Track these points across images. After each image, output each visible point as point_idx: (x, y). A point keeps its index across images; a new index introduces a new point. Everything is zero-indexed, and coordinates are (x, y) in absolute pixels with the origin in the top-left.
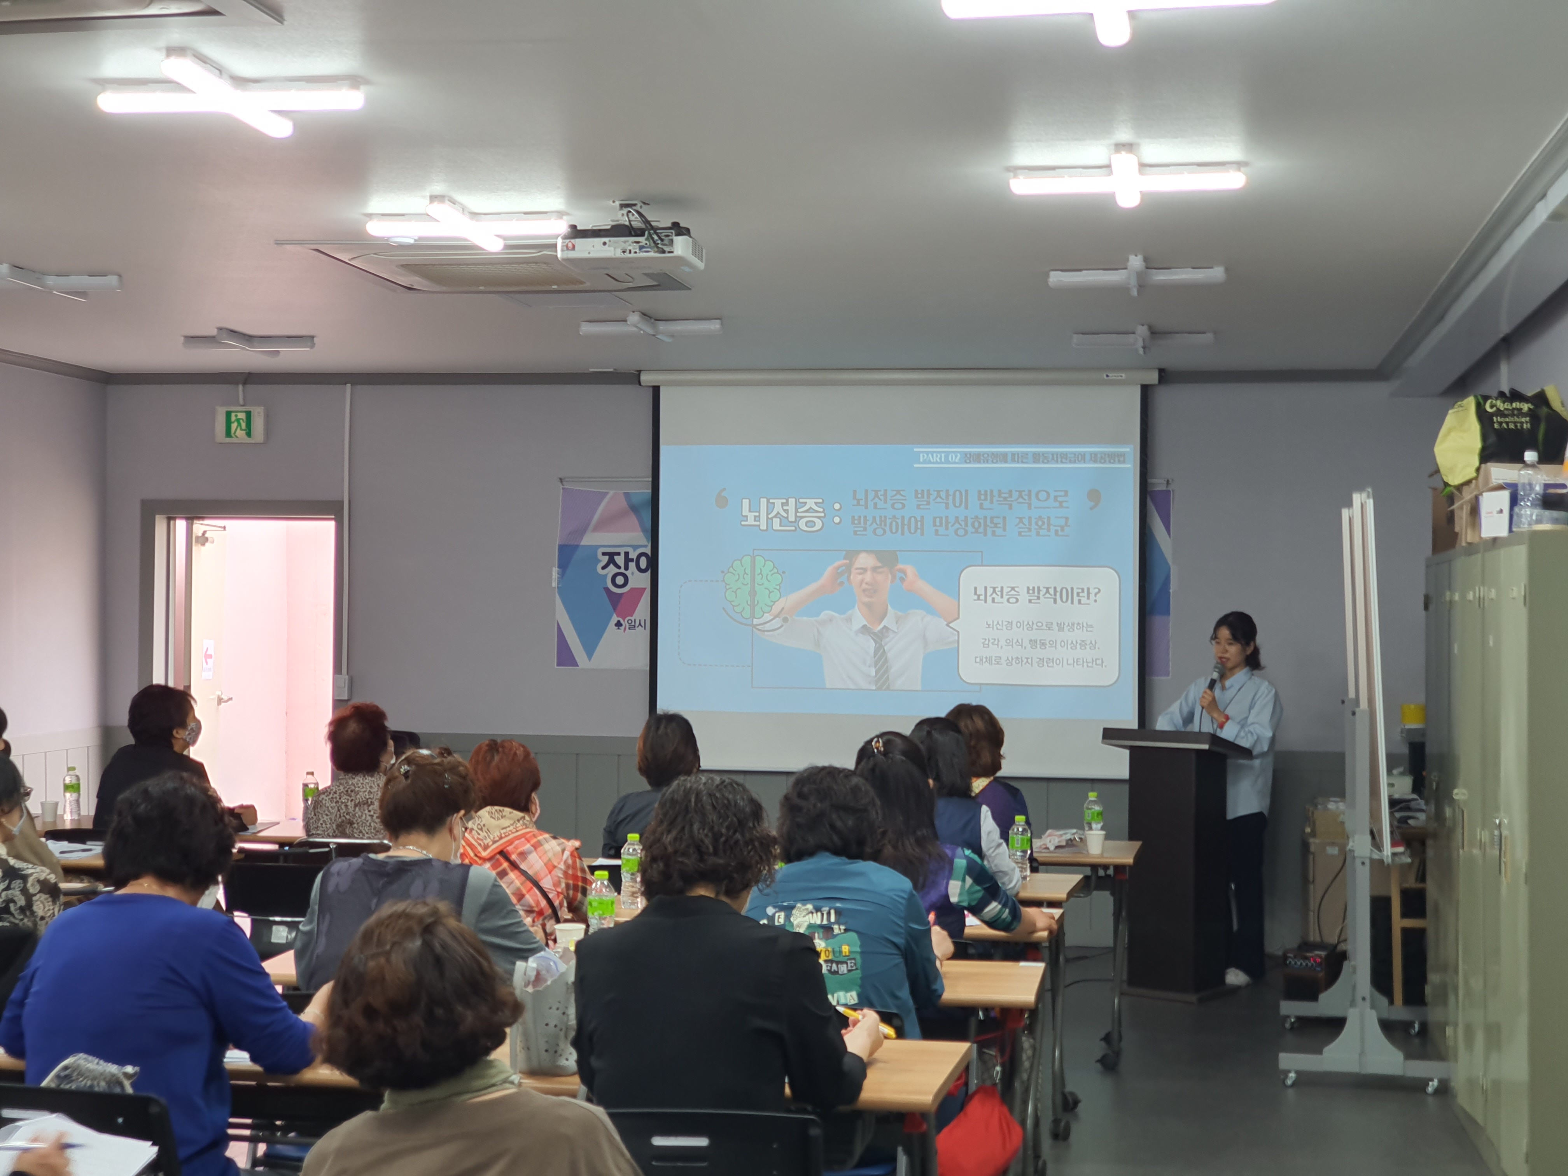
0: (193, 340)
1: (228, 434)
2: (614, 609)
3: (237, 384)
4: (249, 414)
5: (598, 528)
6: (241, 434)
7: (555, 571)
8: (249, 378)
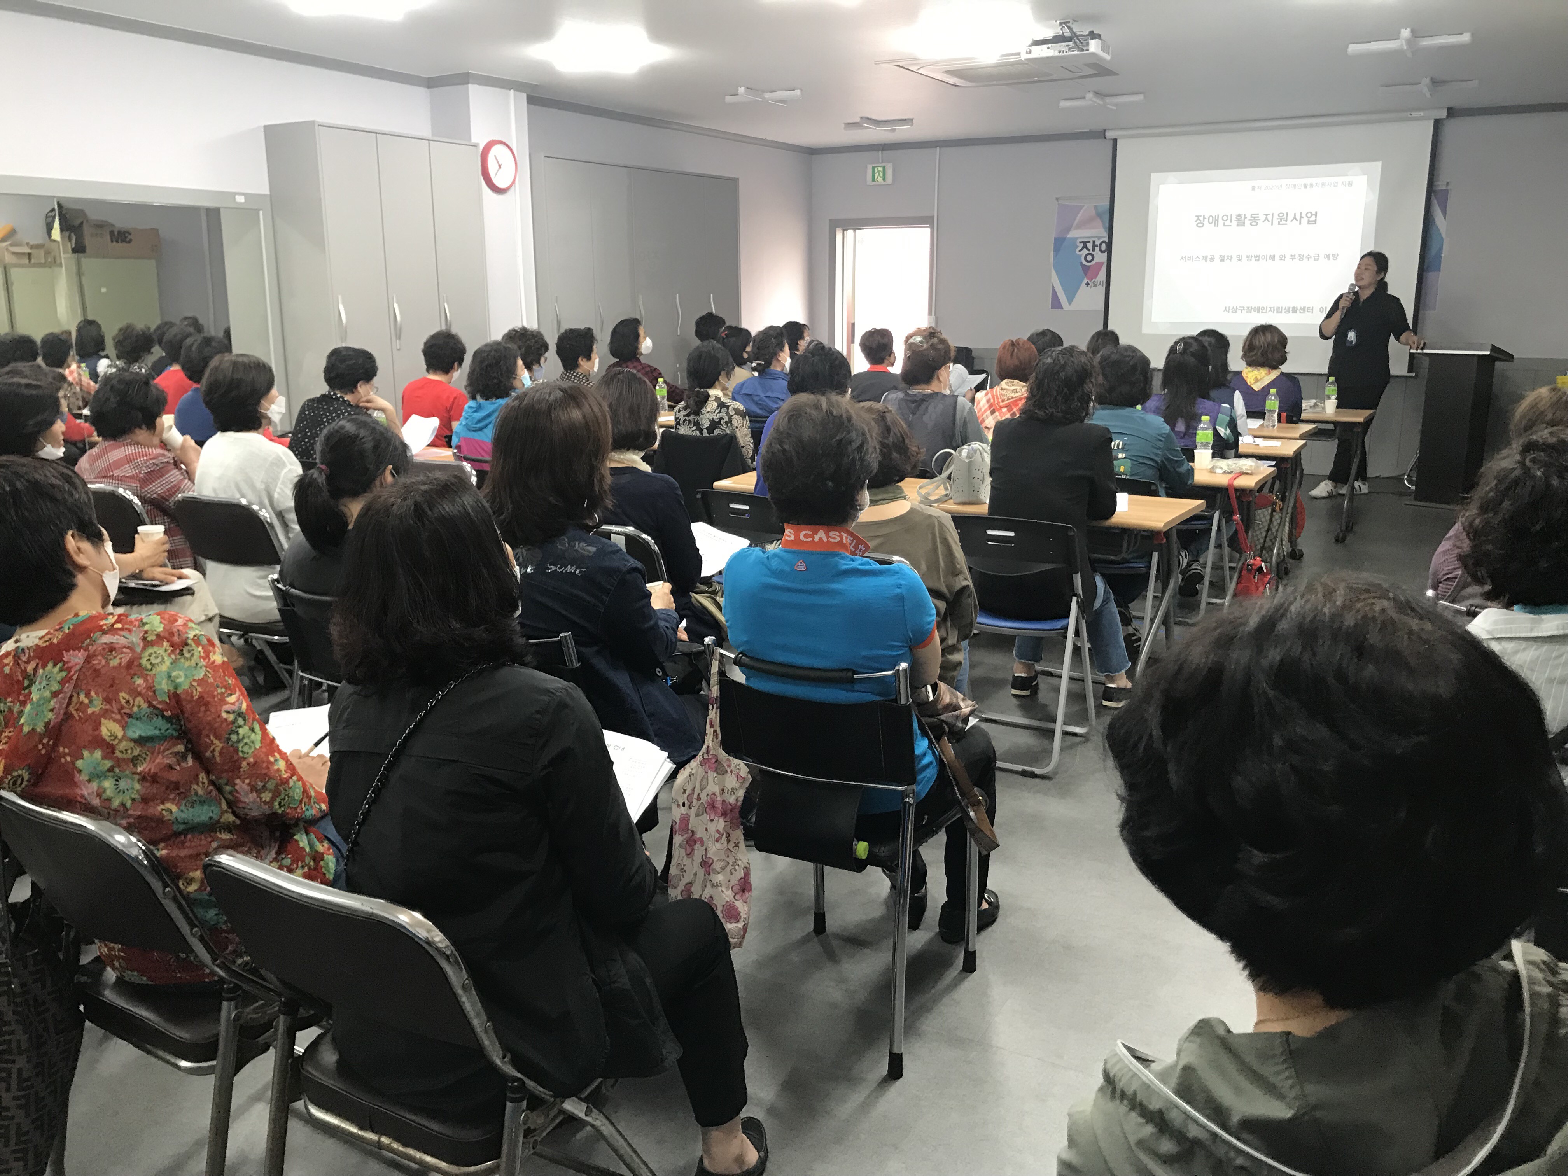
0: (849, 125)
1: (874, 180)
2: (1086, 275)
3: (878, 150)
4: (884, 168)
5: (1079, 227)
6: (880, 179)
7: (1052, 253)
8: (885, 147)
